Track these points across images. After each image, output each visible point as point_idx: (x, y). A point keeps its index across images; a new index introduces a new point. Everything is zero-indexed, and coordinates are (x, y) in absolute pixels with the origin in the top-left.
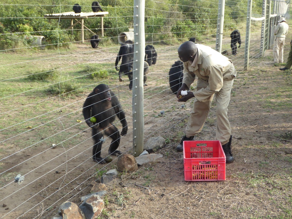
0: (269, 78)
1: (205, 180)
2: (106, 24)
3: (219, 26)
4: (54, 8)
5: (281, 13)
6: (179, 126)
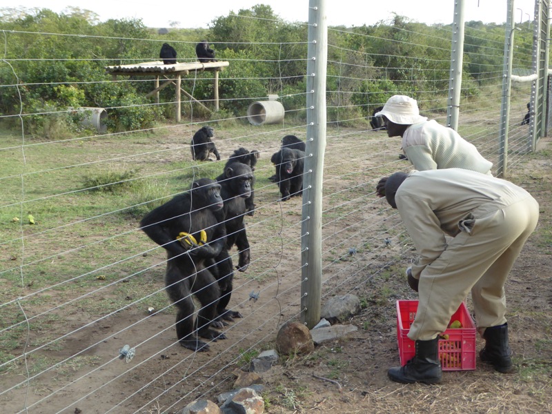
2: (224, 85)
3: (453, 92)
6: (382, 278)
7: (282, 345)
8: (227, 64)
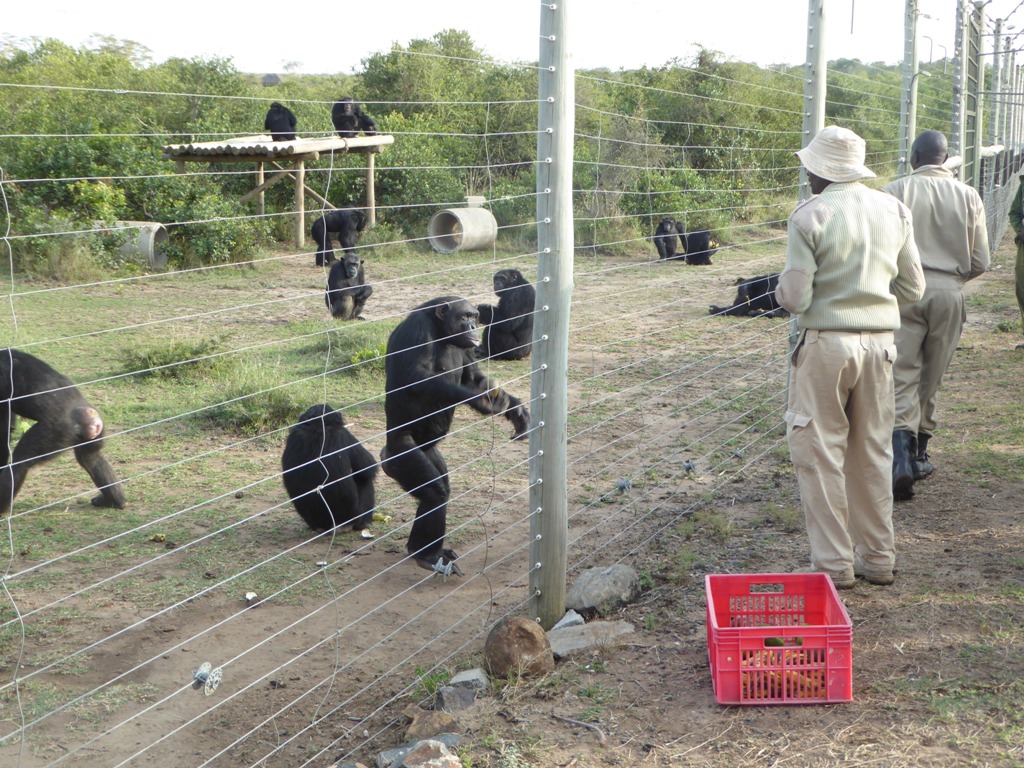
0: (981, 372)
1: (785, 702)
2: (385, 180)
4: (195, 122)
5: (1017, 140)
6: (679, 535)
7: (496, 659)
8: (389, 139)
